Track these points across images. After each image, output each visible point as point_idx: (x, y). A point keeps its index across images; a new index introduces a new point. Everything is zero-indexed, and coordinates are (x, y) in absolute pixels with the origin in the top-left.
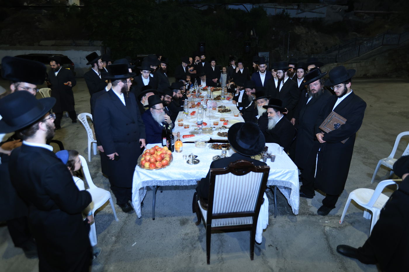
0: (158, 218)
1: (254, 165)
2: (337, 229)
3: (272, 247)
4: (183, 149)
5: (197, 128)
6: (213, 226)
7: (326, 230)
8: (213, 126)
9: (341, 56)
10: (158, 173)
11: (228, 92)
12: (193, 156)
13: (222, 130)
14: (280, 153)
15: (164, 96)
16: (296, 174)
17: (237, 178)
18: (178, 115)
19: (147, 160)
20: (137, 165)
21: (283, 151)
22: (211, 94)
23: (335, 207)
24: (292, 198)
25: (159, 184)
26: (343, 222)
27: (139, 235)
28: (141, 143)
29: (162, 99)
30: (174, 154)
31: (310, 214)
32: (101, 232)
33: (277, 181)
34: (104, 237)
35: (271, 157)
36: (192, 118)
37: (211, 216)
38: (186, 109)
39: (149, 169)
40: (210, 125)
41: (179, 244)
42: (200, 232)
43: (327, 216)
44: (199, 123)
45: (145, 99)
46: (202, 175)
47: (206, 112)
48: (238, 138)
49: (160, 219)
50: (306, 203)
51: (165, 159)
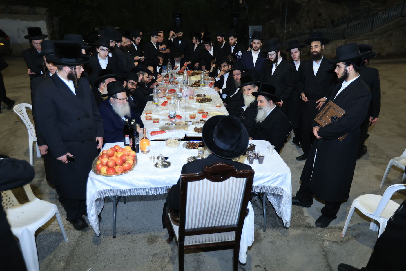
0: (120, 236)
1: (234, 169)
2: (338, 244)
3: (260, 267)
4: (151, 149)
5: (168, 122)
6: (186, 244)
7: (325, 245)
8: (189, 119)
9: (351, 31)
10: (118, 180)
11: (209, 77)
12: (163, 158)
13: (200, 125)
14: (270, 153)
15: (127, 82)
16: (289, 179)
17: (214, 185)
18: (146, 107)
19: (104, 164)
20: (91, 171)
21: (274, 149)
22: (188, 79)
23: (336, 217)
24: (283, 208)
25: (119, 194)
26: (345, 235)
27: (95, 258)
28: (98, 142)
29: (124, 86)
30: (139, 155)
31: (306, 227)
32: (45, 257)
33: (266, 187)
34: (49, 263)
35: (259, 158)
36: (163, 110)
37: (183, 233)
38: (155, 99)
39: (107, 175)
40: (186, 118)
41: (145, 268)
42: (172, 252)
43: (327, 228)
44: (171, 116)
45: (104, 87)
46: (173, 181)
47: (181, 102)
48: (214, 136)
49: (122, 237)
50: (302, 213)
51: (127, 161)
